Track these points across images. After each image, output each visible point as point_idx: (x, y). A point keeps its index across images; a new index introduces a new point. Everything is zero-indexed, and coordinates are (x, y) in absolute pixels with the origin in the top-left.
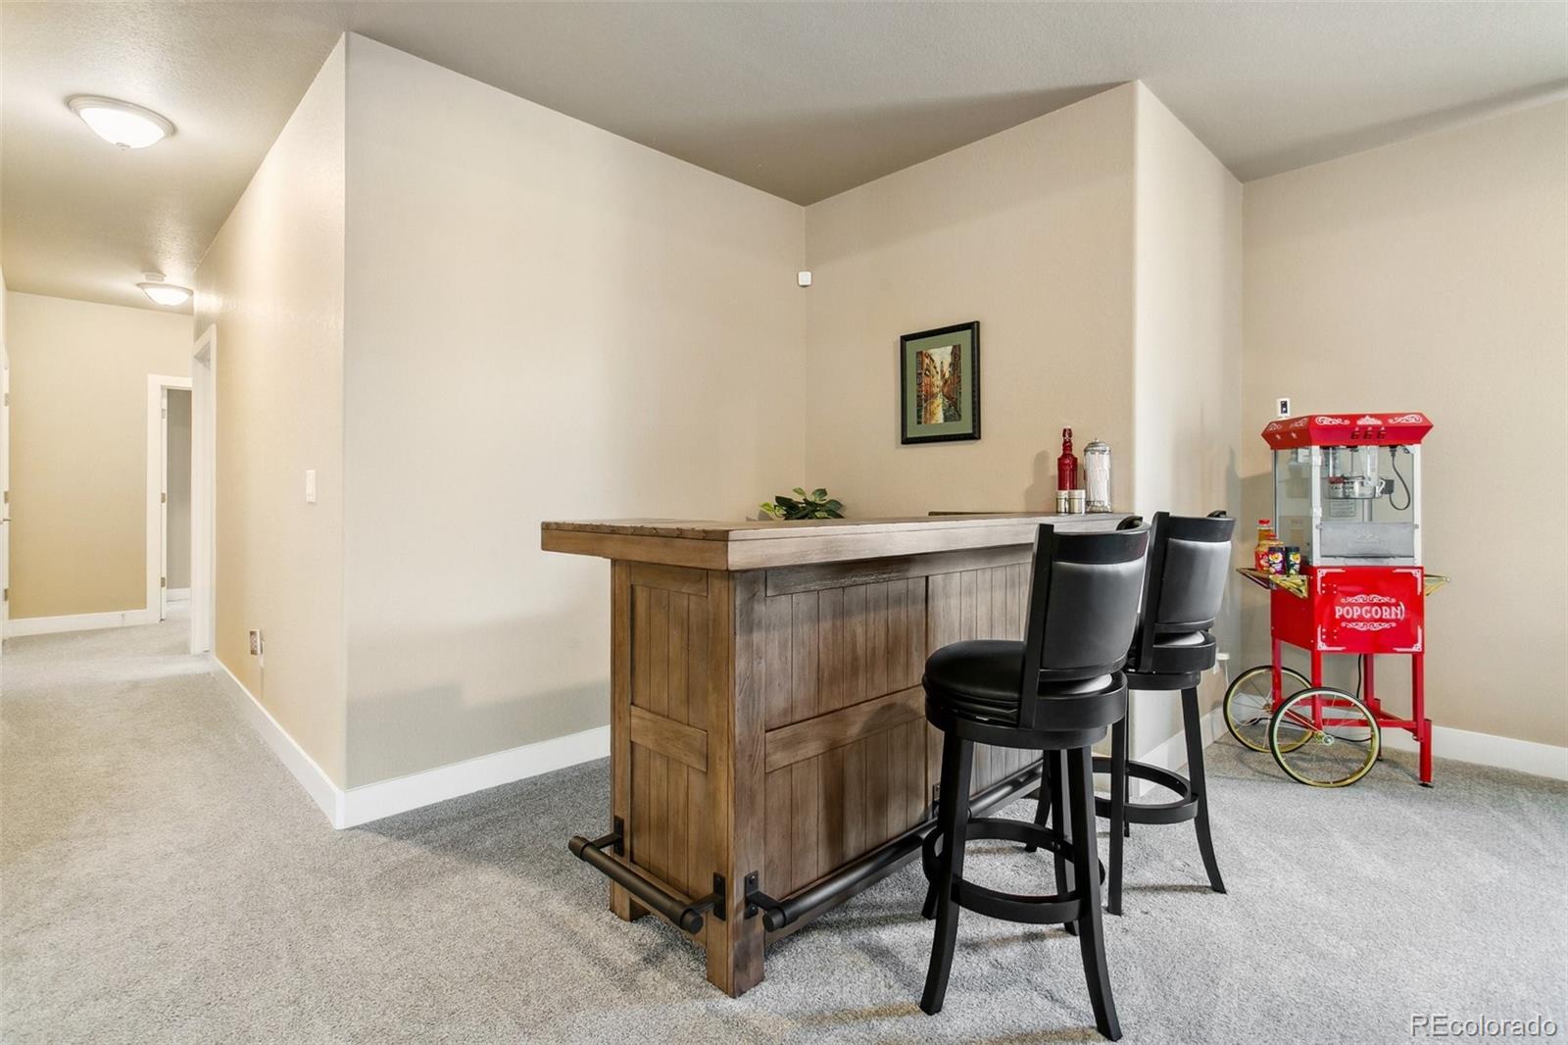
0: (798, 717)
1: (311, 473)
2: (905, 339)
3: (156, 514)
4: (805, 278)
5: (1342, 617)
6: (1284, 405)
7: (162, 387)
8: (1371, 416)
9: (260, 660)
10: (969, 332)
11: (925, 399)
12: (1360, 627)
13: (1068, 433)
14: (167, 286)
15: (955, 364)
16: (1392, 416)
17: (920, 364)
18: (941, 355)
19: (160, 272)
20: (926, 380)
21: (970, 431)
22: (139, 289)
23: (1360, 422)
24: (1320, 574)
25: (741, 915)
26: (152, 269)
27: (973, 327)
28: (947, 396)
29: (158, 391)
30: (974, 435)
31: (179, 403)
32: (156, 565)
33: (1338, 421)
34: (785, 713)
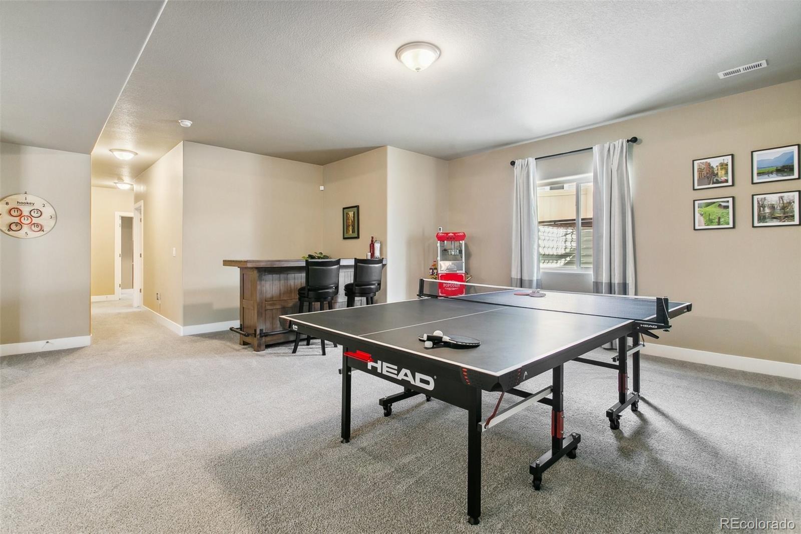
0: (274, 300)
1: (174, 249)
2: (344, 209)
3: (118, 261)
4: (322, 188)
5: (445, 287)
6: (440, 229)
7: (120, 216)
8: (452, 233)
9: (160, 302)
10: (356, 208)
11: (348, 226)
12: (450, 289)
13: (372, 238)
14: (125, 183)
15: (354, 217)
16: (457, 233)
17: (347, 216)
18: (351, 214)
19: (123, 180)
20: (348, 221)
21: (356, 236)
22: (115, 184)
23: (449, 235)
24: (440, 275)
25: (259, 336)
26: (120, 179)
27: (357, 207)
28: (352, 226)
29: (119, 217)
30: (358, 237)
31: (127, 223)
32: (118, 280)
33: (443, 234)
34: (270, 298)
